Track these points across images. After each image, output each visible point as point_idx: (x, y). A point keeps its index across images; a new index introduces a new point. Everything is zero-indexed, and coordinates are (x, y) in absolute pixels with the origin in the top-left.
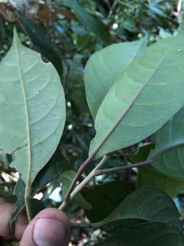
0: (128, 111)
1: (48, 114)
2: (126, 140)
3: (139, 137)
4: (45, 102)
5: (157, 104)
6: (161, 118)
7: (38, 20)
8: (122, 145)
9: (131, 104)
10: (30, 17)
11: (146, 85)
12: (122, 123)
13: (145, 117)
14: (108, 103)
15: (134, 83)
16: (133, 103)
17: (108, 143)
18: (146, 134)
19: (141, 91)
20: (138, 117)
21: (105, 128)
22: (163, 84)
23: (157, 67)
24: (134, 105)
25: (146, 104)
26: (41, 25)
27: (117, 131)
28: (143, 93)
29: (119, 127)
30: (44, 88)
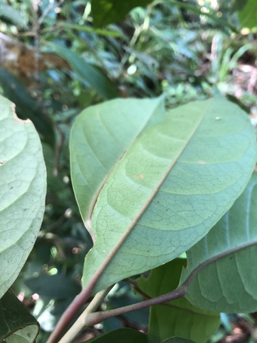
0: (151, 202)
1: (10, 207)
2: (152, 254)
3: (173, 249)
4: (9, 184)
5: (197, 193)
6: (206, 217)
7: (19, 69)
8: (146, 266)
9: (155, 190)
10: (6, 65)
11: (176, 163)
12: (142, 223)
13: (179, 214)
14: (113, 186)
15: (156, 158)
16: (159, 188)
17: (120, 259)
18: (185, 244)
19: (170, 171)
20: (168, 213)
21: (112, 230)
22: (203, 163)
23: (189, 137)
24: (160, 193)
25: (179, 192)
26: (23, 75)
27: (134, 236)
28: (173, 173)
29: (138, 229)
30: (12, 160)
